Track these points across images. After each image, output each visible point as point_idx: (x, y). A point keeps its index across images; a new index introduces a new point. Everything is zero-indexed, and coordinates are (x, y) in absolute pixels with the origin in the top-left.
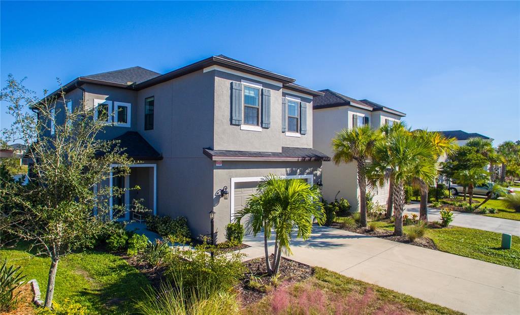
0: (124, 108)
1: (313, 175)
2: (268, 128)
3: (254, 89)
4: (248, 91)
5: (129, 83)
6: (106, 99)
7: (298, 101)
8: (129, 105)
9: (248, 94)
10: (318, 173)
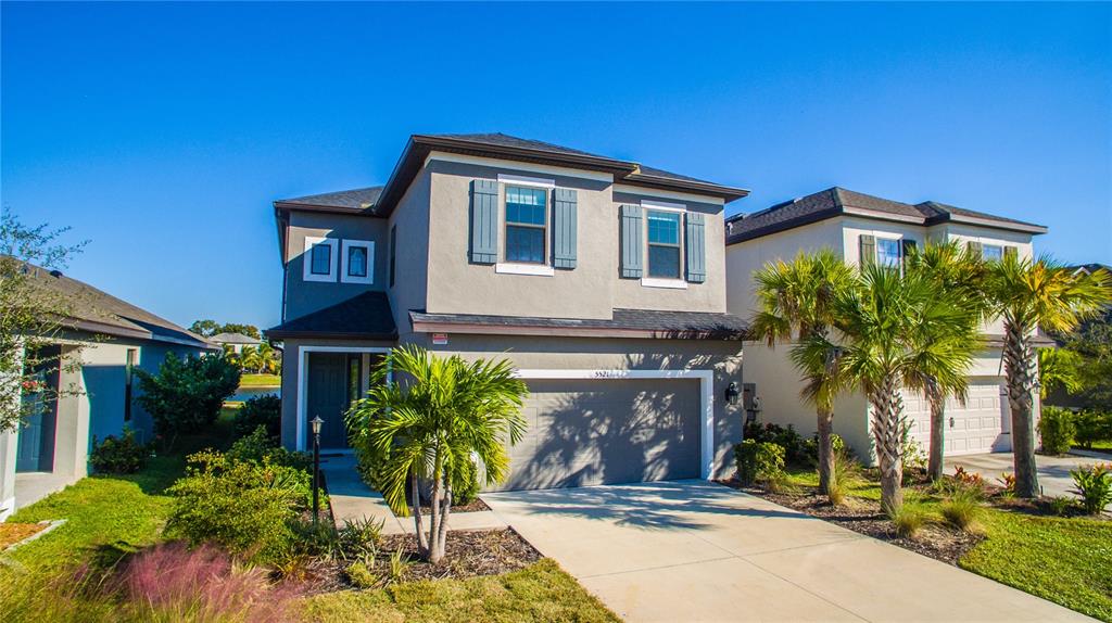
0: (364, 250)
1: (711, 372)
2: (572, 269)
3: (533, 191)
4: (517, 196)
5: (365, 206)
6: (327, 236)
7: (679, 210)
8: (370, 245)
9: (517, 202)
10: (731, 367)
